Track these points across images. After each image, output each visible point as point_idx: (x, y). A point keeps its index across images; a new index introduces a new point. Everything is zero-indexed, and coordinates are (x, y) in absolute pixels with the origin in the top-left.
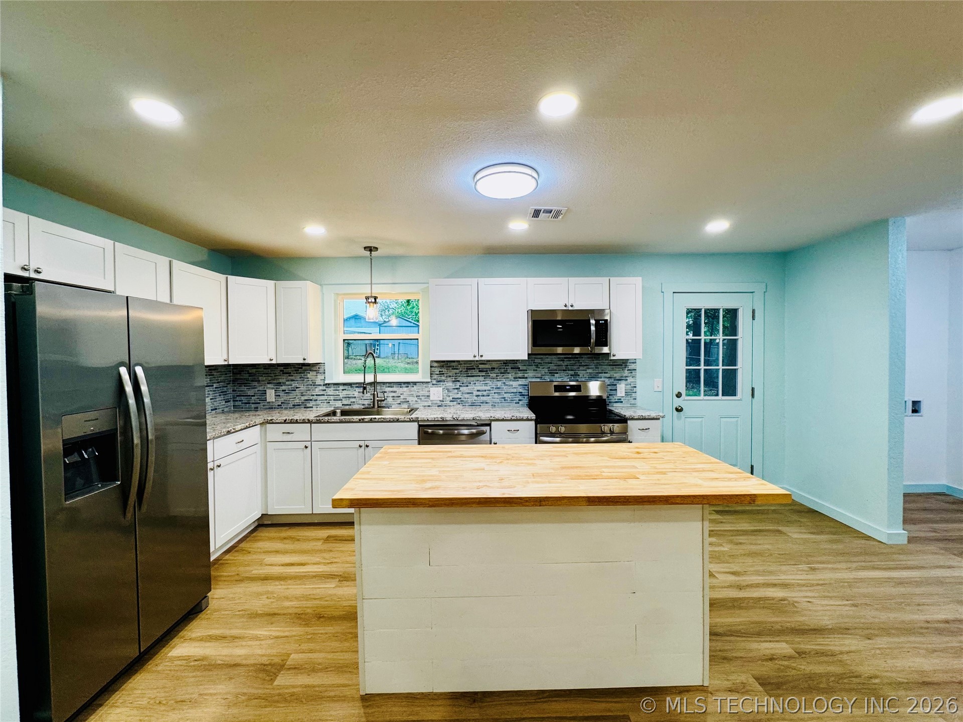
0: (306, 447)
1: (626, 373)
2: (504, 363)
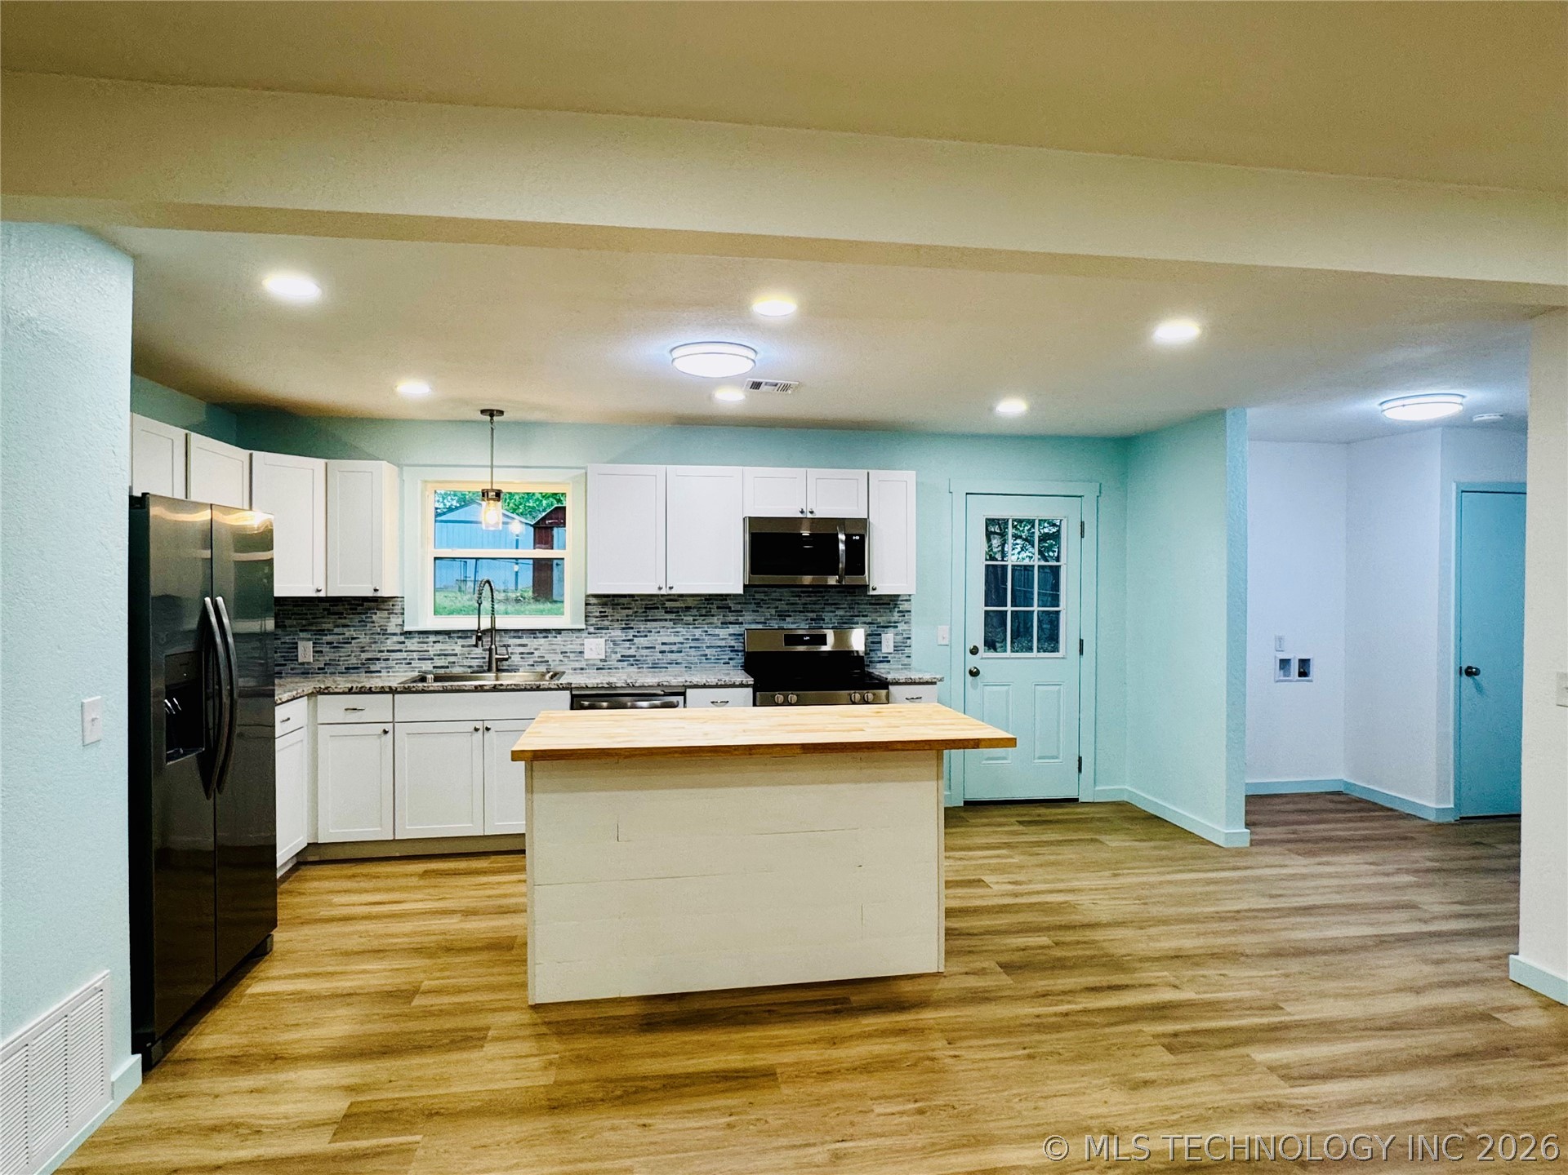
0: (385, 732)
1: (896, 616)
2: (706, 600)
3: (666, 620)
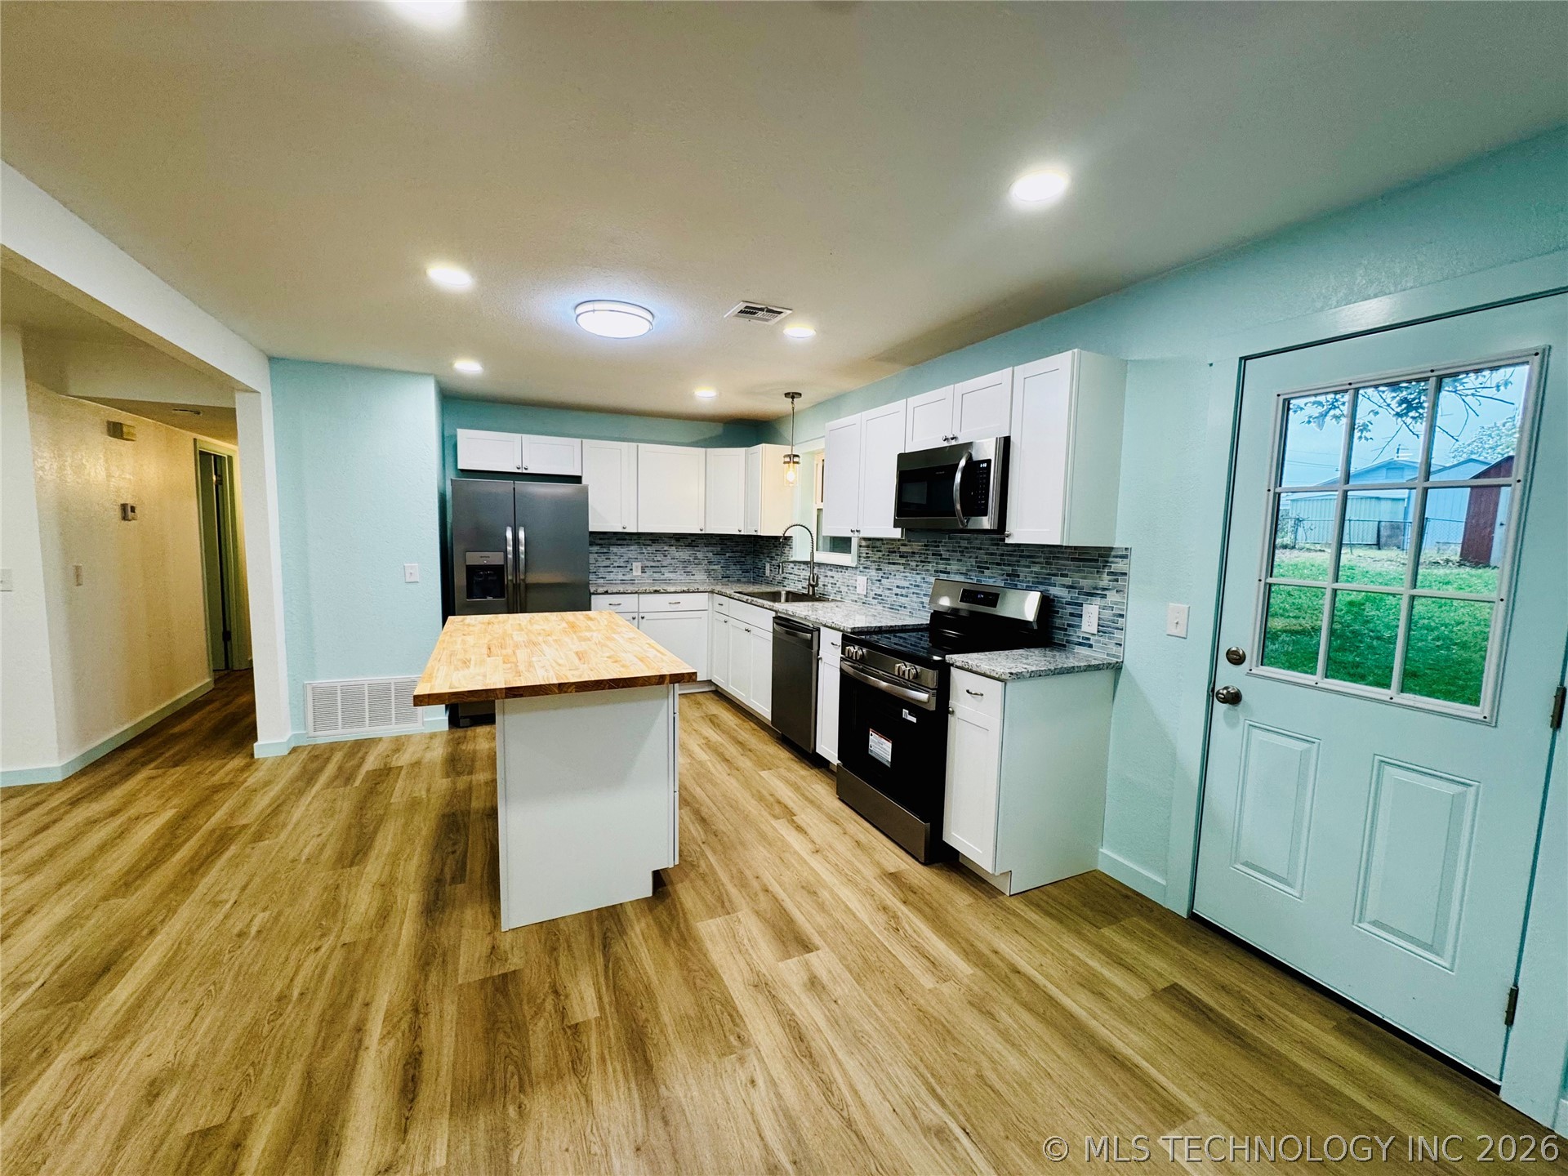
0: (726, 622)
2: (925, 546)
3: (899, 564)
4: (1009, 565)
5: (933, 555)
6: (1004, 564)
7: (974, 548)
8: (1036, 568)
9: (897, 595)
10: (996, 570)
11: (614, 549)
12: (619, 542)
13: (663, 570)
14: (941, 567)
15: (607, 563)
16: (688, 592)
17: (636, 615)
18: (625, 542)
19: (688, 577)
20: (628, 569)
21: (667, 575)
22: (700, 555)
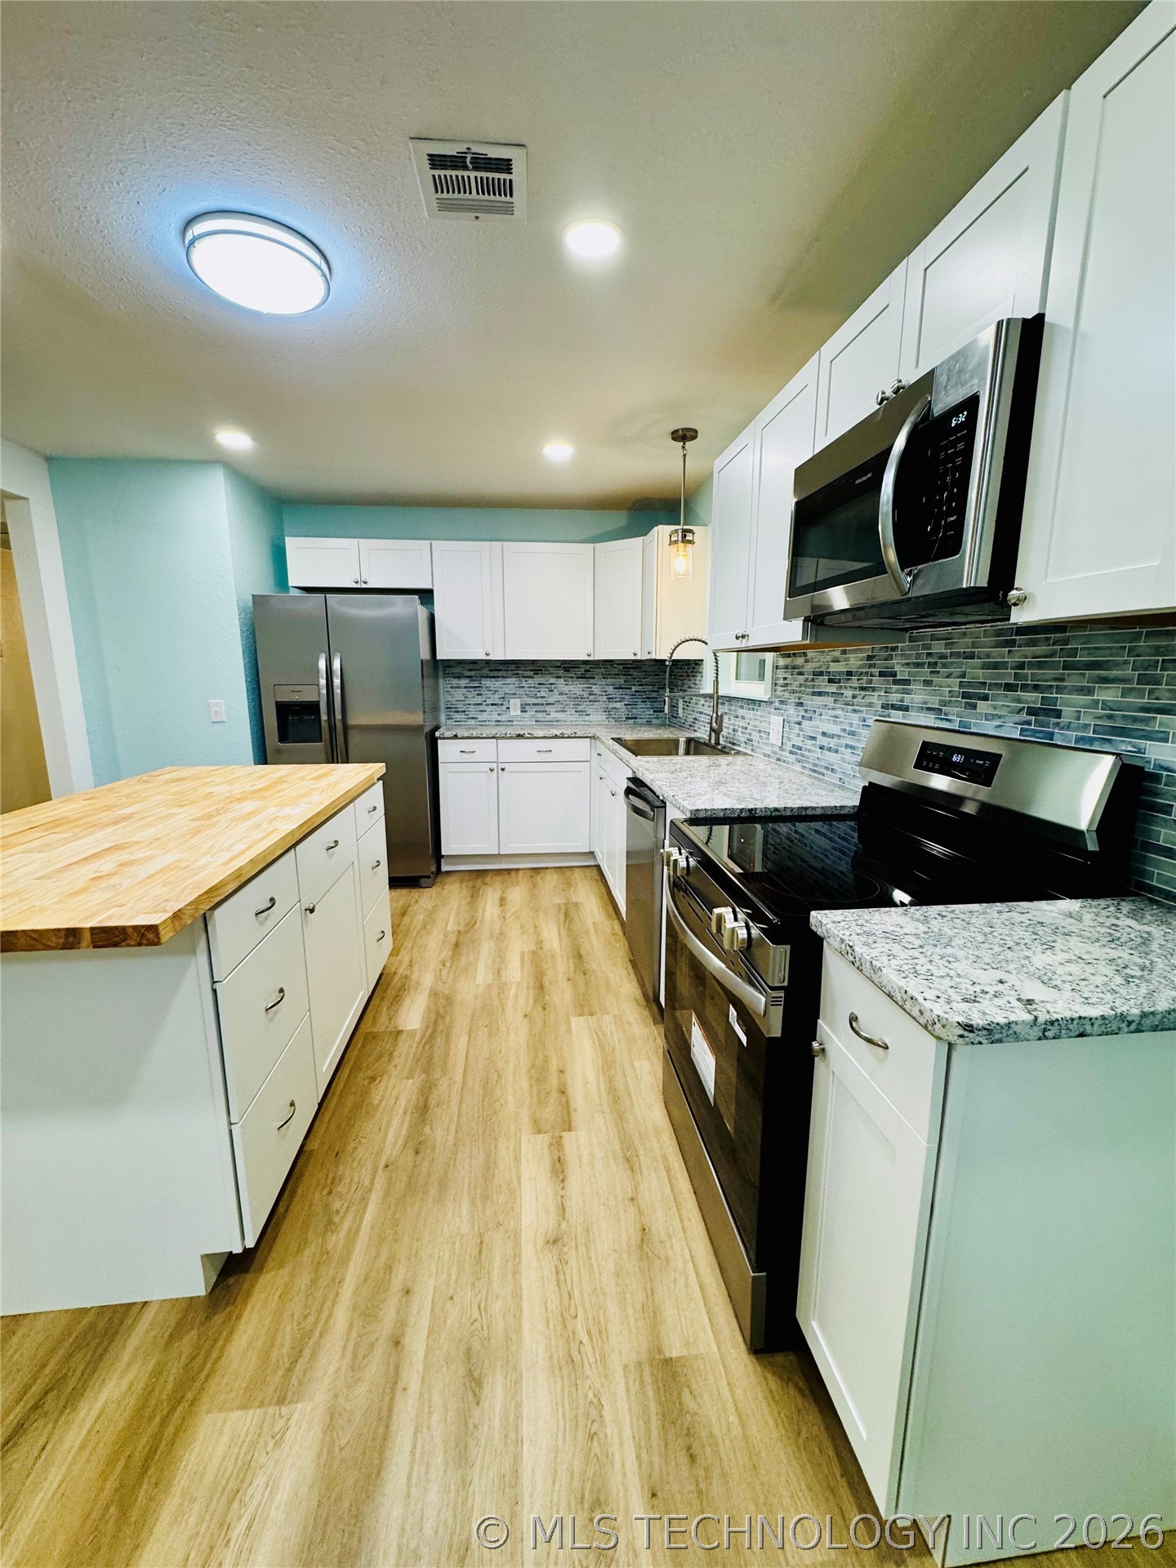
2: (869, 658)
4: (1036, 688)
5: (881, 674)
6: (1024, 688)
7: (958, 655)
8: (1109, 695)
9: (822, 748)
10: (1002, 703)
11: (486, 682)
12: (492, 674)
13: (548, 708)
14: (894, 698)
15: (479, 700)
16: (562, 737)
17: (494, 766)
18: (501, 674)
19: (581, 718)
20: (504, 708)
21: (554, 715)
22: (596, 689)
